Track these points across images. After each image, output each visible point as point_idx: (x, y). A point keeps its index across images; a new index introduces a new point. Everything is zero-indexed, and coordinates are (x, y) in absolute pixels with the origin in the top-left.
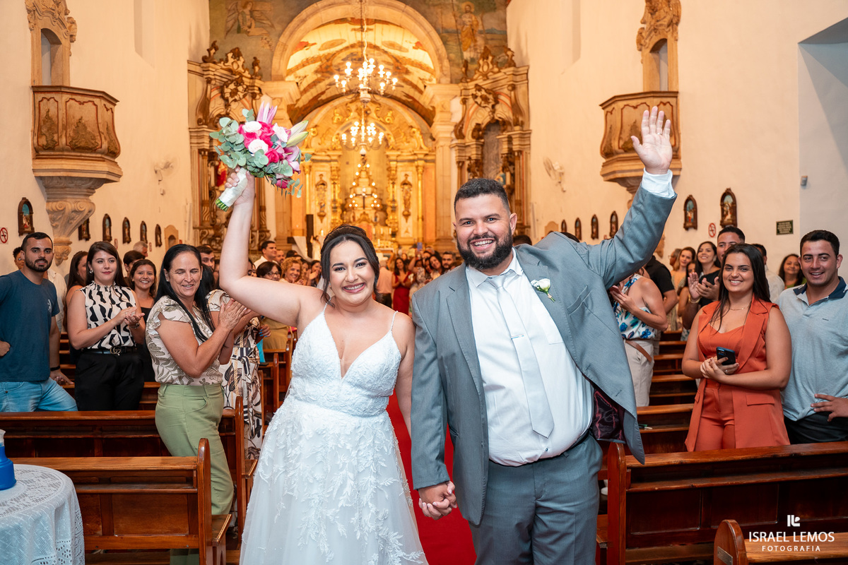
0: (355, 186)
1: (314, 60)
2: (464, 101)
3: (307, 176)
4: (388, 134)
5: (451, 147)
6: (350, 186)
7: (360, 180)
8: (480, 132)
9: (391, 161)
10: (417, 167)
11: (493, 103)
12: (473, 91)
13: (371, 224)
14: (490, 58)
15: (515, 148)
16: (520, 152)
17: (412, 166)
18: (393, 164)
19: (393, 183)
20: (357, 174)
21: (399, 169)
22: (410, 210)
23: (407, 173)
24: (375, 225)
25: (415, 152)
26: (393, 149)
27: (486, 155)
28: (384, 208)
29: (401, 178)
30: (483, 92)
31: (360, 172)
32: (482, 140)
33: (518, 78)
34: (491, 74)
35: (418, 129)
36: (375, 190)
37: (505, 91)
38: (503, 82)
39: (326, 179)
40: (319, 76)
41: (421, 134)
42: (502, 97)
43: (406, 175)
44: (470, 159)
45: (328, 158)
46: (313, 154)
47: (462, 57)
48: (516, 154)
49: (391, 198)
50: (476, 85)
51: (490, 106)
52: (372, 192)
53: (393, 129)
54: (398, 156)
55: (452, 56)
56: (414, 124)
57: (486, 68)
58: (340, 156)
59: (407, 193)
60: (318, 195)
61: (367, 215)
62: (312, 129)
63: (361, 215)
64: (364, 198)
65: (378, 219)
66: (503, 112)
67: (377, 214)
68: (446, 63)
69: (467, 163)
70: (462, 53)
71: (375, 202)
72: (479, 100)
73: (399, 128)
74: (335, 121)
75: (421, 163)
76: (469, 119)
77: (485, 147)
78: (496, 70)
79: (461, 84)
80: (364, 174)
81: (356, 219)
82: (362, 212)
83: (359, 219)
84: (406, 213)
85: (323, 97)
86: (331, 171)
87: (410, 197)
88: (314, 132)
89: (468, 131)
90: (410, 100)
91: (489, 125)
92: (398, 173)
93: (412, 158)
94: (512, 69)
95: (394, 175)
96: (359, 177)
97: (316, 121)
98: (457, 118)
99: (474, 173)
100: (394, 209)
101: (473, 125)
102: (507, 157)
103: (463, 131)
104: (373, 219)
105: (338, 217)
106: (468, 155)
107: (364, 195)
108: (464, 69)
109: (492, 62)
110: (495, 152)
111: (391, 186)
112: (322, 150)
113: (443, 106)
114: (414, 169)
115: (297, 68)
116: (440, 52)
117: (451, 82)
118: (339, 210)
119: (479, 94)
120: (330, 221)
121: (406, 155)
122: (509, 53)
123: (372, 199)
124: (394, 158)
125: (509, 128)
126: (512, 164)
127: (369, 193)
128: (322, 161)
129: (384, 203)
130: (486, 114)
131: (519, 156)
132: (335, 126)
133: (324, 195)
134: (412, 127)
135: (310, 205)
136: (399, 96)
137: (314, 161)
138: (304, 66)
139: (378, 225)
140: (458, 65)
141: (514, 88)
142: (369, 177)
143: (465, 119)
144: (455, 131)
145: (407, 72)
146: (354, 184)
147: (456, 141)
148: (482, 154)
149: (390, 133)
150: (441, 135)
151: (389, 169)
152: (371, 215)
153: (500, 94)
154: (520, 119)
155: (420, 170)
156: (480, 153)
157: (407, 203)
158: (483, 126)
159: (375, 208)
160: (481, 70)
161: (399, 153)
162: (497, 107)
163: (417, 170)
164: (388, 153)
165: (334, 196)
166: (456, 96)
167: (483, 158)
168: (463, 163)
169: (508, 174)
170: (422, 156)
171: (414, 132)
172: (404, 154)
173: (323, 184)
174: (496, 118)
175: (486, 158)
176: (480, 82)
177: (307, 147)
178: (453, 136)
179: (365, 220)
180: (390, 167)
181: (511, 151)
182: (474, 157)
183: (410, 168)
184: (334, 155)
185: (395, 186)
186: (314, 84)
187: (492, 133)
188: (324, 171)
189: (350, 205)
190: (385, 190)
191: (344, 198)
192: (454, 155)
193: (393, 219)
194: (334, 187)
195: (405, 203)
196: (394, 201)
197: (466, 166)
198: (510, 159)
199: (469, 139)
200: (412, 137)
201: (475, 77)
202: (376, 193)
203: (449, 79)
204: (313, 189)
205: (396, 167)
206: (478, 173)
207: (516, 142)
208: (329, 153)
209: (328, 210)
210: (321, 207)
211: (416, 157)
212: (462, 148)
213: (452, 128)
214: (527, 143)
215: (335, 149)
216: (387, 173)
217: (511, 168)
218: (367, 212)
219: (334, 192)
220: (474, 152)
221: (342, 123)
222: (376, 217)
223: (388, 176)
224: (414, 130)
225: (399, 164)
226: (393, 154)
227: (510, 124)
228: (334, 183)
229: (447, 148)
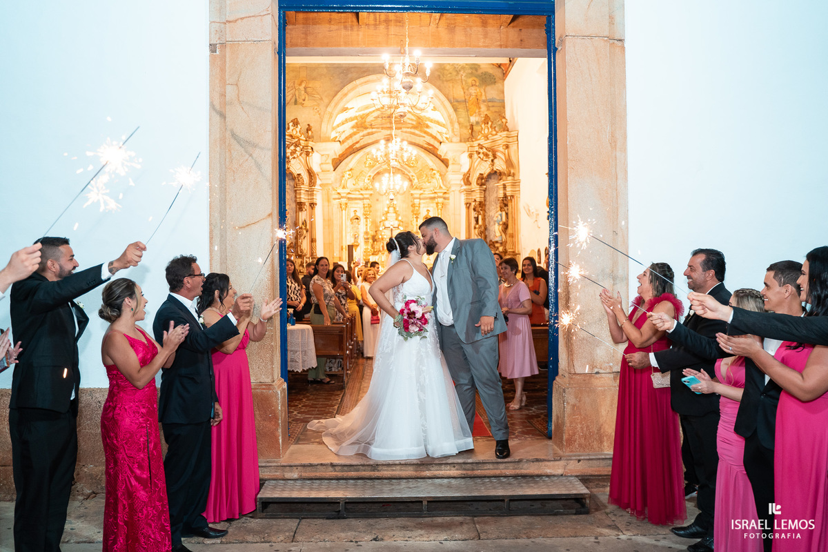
0: (384, 220)
1: (352, 119)
2: (471, 156)
3: (344, 211)
4: (412, 176)
5: (461, 192)
6: (380, 220)
7: (388, 215)
8: (483, 180)
9: (415, 198)
10: (437, 203)
11: (492, 158)
12: (477, 149)
14: (490, 123)
15: (508, 194)
16: (513, 196)
17: (433, 203)
18: (417, 201)
19: (417, 218)
20: (386, 209)
21: (422, 206)
23: (429, 209)
25: (435, 191)
26: (416, 188)
27: (488, 199)
29: (424, 213)
30: (484, 150)
31: (388, 208)
32: (485, 187)
33: (511, 140)
34: (490, 135)
35: (438, 172)
36: (401, 223)
37: (501, 149)
38: (500, 142)
39: (360, 214)
40: (355, 130)
41: (441, 175)
42: (498, 154)
44: (475, 201)
45: (361, 197)
46: (349, 193)
47: (469, 121)
48: (509, 198)
50: (479, 144)
51: (490, 160)
52: (399, 225)
53: (416, 171)
54: (421, 194)
55: (462, 120)
56: (434, 167)
57: (486, 131)
58: (371, 195)
60: (353, 228)
62: (348, 173)
64: (392, 230)
66: (500, 165)
68: (456, 126)
69: (473, 204)
70: (469, 118)
72: (481, 156)
73: (421, 170)
74: (367, 165)
75: (440, 200)
76: (475, 170)
77: (487, 192)
78: (494, 133)
79: (467, 143)
80: (391, 209)
85: (358, 146)
86: (364, 207)
88: (349, 175)
89: (474, 179)
90: (431, 147)
91: (490, 175)
92: (421, 209)
93: (432, 195)
94: (506, 132)
95: (418, 211)
96: (388, 212)
97: (351, 165)
98: (465, 169)
99: (478, 212)
101: (477, 175)
102: (503, 200)
103: (470, 179)
105: (370, 247)
106: (474, 198)
107: (392, 227)
108: (470, 131)
109: (491, 127)
110: (495, 195)
111: (415, 219)
112: (356, 190)
113: (454, 160)
114: (435, 205)
115: (338, 126)
116: (452, 117)
117: (461, 141)
118: (371, 241)
119: (481, 151)
120: (363, 250)
121: (428, 194)
122: (504, 120)
124: (418, 196)
125: (504, 178)
126: (506, 205)
127: (397, 226)
128: (356, 199)
130: (487, 166)
131: (511, 200)
132: (367, 169)
133: (358, 228)
134: (432, 169)
135: (346, 236)
136: (421, 144)
137: (349, 199)
138: (343, 124)
140: (466, 127)
141: (507, 147)
142: (396, 212)
143: (471, 170)
144: (464, 179)
145: (428, 127)
146: (383, 218)
147: (465, 187)
148: (485, 197)
149: (414, 174)
150: (452, 182)
151: (413, 205)
153: (497, 151)
154: (512, 171)
155: (440, 206)
156: (483, 196)
158: (485, 176)
160: (483, 132)
161: (422, 192)
162: (495, 161)
163: (437, 206)
164: (412, 192)
165: (367, 228)
166: (464, 152)
167: (485, 200)
168: (470, 204)
169: (504, 213)
170: (441, 195)
171: (434, 174)
172: (426, 192)
173: (357, 219)
174: (495, 169)
175: (488, 200)
176: (482, 142)
177: (344, 188)
178: (462, 183)
180: (414, 204)
181: (505, 196)
182: (478, 200)
183: (431, 205)
184: (366, 194)
186: (351, 136)
187: (493, 180)
188: (358, 208)
189: (380, 237)
190: (410, 223)
191: (375, 230)
192: (463, 199)
194: (367, 221)
197: (472, 207)
198: (505, 202)
199: (475, 186)
200: (433, 178)
201: (478, 138)
202: (402, 226)
203: (459, 138)
204: (349, 222)
205: (419, 204)
206: (481, 212)
207: (509, 189)
208: (362, 192)
209: (361, 240)
210: (355, 238)
211: (436, 195)
212: (470, 192)
213: (462, 177)
214: (517, 189)
215: (367, 189)
216: (411, 209)
217: (506, 208)
219: (366, 225)
220: (479, 196)
221: (373, 166)
223: (413, 211)
224: (434, 172)
225: (422, 201)
226: (416, 193)
227: (505, 174)
228: (366, 218)
229: (457, 192)
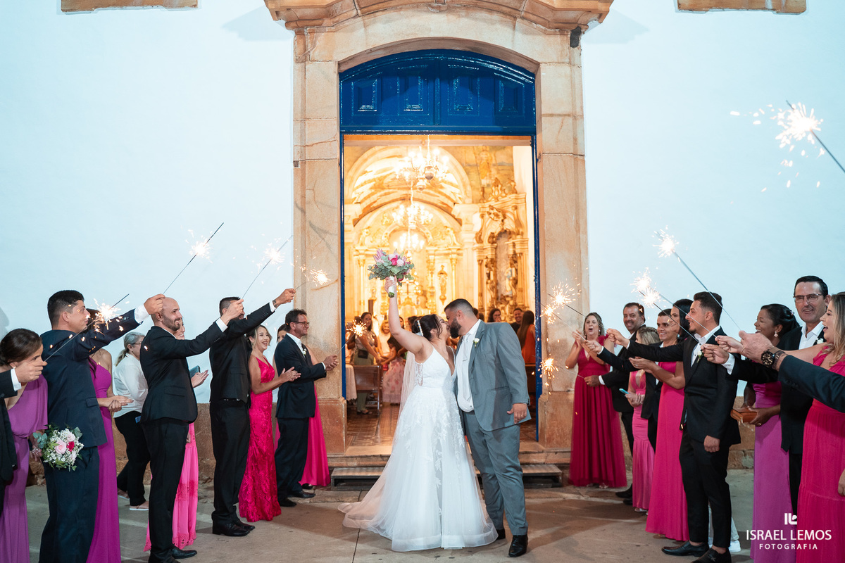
1: (370, 181)
2: (482, 216)
3: (362, 267)
4: (427, 233)
5: (473, 250)
8: (494, 239)
9: (430, 255)
10: (451, 259)
11: (503, 218)
12: (488, 209)
13: (414, 307)
14: (500, 186)
15: (518, 251)
16: (521, 254)
17: (447, 259)
18: (431, 257)
19: (432, 273)
21: (436, 262)
22: (446, 295)
23: (443, 264)
24: (417, 307)
25: (450, 247)
26: (431, 245)
27: (499, 256)
28: (424, 294)
29: (438, 269)
30: (495, 211)
32: (496, 245)
33: (519, 201)
34: (500, 197)
35: (452, 229)
36: (417, 278)
37: (510, 210)
38: (509, 203)
40: (373, 191)
41: (454, 232)
42: (508, 214)
43: (443, 266)
44: (487, 258)
46: (367, 250)
47: (481, 184)
48: (518, 255)
49: (430, 285)
50: (490, 206)
51: (500, 220)
52: (415, 280)
53: (431, 229)
54: (436, 251)
55: (473, 183)
56: (448, 225)
57: (497, 193)
59: (443, 281)
60: (370, 283)
61: (411, 299)
62: (366, 230)
63: (406, 299)
64: (408, 285)
65: (419, 303)
66: (509, 225)
67: (419, 299)
68: (469, 188)
69: (485, 261)
70: (480, 181)
71: (417, 288)
72: (492, 216)
73: (436, 228)
74: (384, 223)
75: (454, 256)
76: (486, 229)
77: (498, 249)
78: (504, 195)
79: (479, 204)
81: (402, 302)
82: (406, 297)
83: (404, 303)
84: (443, 297)
85: (375, 205)
87: (446, 284)
88: (367, 233)
89: (485, 238)
90: (445, 206)
91: (500, 234)
92: (436, 265)
93: (446, 252)
94: (514, 195)
95: (433, 266)
97: (368, 224)
98: (477, 228)
99: (490, 268)
100: (433, 294)
101: (488, 234)
102: (513, 257)
103: (482, 237)
104: (416, 303)
105: (386, 302)
106: (486, 255)
107: (408, 282)
108: (481, 193)
109: (501, 189)
110: (505, 253)
111: (430, 275)
112: (373, 247)
113: (467, 220)
114: (449, 261)
115: (357, 188)
116: (464, 180)
117: (473, 202)
119: (492, 211)
120: (380, 304)
121: (442, 250)
122: (512, 183)
123: (414, 286)
124: (433, 252)
125: (514, 236)
126: (516, 262)
129: (424, 289)
130: (498, 225)
131: (520, 257)
132: (384, 227)
133: (375, 284)
134: (446, 227)
135: (364, 290)
136: (435, 202)
137: (367, 255)
138: (362, 185)
139: (420, 307)
140: (478, 189)
141: (516, 208)
143: (483, 229)
144: (476, 238)
145: (442, 187)
147: (477, 245)
148: (496, 254)
149: (429, 232)
150: (466, 241)
151: (428, 261)
152: (414, 299)
153: (507, 212)
154: (521, 230)
155: (454, 262)
156: (494, 253)
157: (443, 289)
158: (496, 234)
159: (417, 293)
160: (493, 194)
161: (436, 248)
162: (505, 221)
163: (451, 262)
164: (427, 249)
166: (476, 212)
167: (496, 257)
168: (482, 261)
169: (514, 269)
170: (455, 251)
171: (448, 231)
172: (441, 249)
174: (505, 229)
176: (493, 203)
177: (362, 245)
178: (475, 241)
179: (409, 303)
180: (429, 260)
181: (515, 254)
182: (490, 257)
183: (445, 261)
185: (433, 275)
186: (369, 196)
187: (503, 239)
190: (425, 278)
192: (475, 256)
193: (432, 302)
195: (442, 290)
196: (432, 287)
197: (484, 263)
198: (515, 259)
199: (486, 244)
200: (446, 235)
201: (490, 199)
202: (418, 281)
203: (471, 200)
204: (367, 277)
205: (434, 260)
206: (493, 268)
207: (517, 247)
209: (378, 295)
211: (450, 252)
212: (482, 250)
213: (474, 235)
214: (526, 247)
215: (384, 246)
216: (427, 264)
217: (515, 265)
218: (410, 297)
220: (490, 253)
221: (390, 224)
222: (418, 301)
223: (428, 267)
224: (448, 229)
225: (436, 257)
226: (431, 249)
227: (514, 233)
229: (470, 250)
